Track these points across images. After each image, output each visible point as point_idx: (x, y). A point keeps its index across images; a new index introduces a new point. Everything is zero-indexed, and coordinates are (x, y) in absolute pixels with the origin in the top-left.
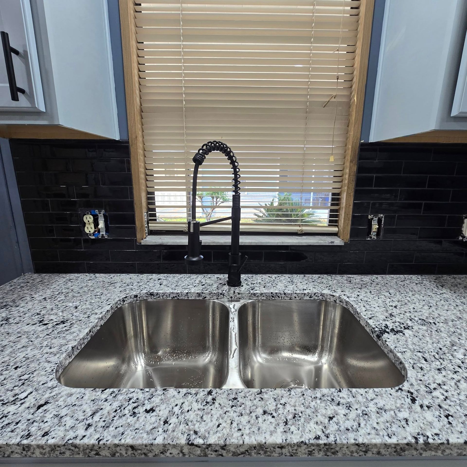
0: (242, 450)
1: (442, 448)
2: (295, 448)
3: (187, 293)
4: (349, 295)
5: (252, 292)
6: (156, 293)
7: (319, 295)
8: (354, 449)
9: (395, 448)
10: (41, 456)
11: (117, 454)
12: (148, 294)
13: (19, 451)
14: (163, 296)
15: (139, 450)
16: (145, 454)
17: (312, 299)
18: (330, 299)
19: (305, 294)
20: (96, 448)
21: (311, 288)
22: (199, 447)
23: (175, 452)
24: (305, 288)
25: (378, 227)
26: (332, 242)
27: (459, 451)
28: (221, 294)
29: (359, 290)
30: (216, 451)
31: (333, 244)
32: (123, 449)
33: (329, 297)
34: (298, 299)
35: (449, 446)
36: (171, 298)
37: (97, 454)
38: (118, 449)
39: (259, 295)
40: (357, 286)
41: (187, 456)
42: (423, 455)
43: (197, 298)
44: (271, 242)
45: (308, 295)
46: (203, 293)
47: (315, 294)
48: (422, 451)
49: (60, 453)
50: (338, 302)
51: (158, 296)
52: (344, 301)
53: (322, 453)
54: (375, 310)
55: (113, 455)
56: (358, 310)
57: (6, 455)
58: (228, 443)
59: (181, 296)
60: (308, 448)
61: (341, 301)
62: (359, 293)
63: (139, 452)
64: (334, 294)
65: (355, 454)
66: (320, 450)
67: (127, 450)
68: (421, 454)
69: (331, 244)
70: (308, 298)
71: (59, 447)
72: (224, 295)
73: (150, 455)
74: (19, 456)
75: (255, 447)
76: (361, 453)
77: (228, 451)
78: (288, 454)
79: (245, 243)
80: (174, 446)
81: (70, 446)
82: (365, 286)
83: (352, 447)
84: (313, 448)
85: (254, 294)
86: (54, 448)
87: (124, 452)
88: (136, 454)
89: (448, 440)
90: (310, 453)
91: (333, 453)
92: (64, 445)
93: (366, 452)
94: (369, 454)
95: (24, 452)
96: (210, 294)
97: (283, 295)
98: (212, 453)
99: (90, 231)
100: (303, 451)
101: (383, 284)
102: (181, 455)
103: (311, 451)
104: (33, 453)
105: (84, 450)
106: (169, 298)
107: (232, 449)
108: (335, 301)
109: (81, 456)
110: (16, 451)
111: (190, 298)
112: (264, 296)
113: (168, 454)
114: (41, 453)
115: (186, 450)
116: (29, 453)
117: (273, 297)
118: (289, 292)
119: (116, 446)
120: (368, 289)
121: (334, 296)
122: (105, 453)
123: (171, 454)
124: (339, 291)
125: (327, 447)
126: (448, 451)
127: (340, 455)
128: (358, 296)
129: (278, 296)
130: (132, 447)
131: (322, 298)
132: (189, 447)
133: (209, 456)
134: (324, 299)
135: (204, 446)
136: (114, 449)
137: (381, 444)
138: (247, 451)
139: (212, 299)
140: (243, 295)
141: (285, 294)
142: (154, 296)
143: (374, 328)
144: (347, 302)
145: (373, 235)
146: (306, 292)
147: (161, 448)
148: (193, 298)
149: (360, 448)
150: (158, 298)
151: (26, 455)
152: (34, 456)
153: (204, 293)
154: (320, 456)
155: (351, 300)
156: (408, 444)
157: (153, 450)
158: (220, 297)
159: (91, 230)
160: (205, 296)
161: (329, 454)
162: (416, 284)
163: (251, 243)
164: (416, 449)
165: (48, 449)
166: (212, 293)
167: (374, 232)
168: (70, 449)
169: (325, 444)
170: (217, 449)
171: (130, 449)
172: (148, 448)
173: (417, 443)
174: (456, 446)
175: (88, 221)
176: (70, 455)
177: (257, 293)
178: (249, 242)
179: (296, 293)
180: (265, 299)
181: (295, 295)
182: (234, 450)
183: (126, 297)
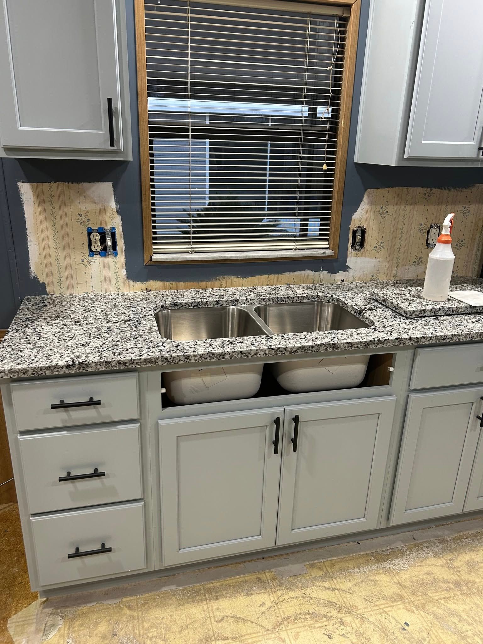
0: (294, 350)
1: (386, 342)
2: (319, 347)
3: (207, 301)
4: (339, 295)
5: (261, 298)
6: (179, 303)
7: (315, 297)
8: (346, 345)
9: (365, 343)
10: (194, 361)
11: (233, 357)
12: (172, 305)
13: (183, 359)
14: (185, 305)
15: (245, 353)
16: (247, 356)
17: (310, 301)
18: (324, 300)
19: (304, 297)
20: (223, 354)
21: (309, 293)
22: (274, 350)
23: (262, 353)
24: (303, 293)
25: (361, 237)
26: (324, 253)
27: (394, 343)
28: (236, 301)
29: (347, 292)
30: (282, 351)
31: (325, 255)
32: (236, 353)
33: (323, 298)
34: (299, 302)
35: (389, 341)
36: (192, 307)
37: (223, 358)
38: (234, 354)
39: (267, 300)
40: (345, 289)
41: (267, 356)
42: (378, 347)
43: (215, 306)
44: (272, 255)
45: (306, 298)
46: (220, 301)
47: (312, 297)
48: (377, 345)
49: (205, 359)
50: (330, 301)
51: (181, 306)
52: (335, 299)
53: (331, 349)
54: (359, 301)
55: (231, 357)
56: (346, 302)
57: (176, 363)
58: (287, 346)
59: (202, 305)
60: (325, 346)
61: (332, 300)
62: (346, 294)
63: (244, 355)
64: (327, 295)
65: (347, 349)
66: (330, 347)
67: (238, 354)
68: (377, 346)
69: (322, 255)
70: (306, 300)
71: (204, 355)
72: (238, 302)
73: (250, 356)
74: (183, 362)
75: (300, 348)
76: (349, 348)
77: (288, 351)
78: (316, 351)
79: (249, 256)
80: (262, 350)
81: (210, 354)
82: (351, 289)
83: (345, 344)
84: (327, 346)
85: (263, 299)
86: (201, 356)
87: (236, 356)
88: (243, 356)
89: (388, 338)
90: (326, 349)
91: (337, 349)
92: (207, 354)
93: (351, 347)
94: (353, 348)
95: (186, 360)
96: (226, 301)
97: (287, 299)
98: (279, 352)
99: (96, 250)
100: (323, 349)
101: (366, 287)
102: (264, 355)
103: (326, 348)
104: (190, 360)
105: (216, 356)
106: (191, 307)
107: (289, 350)
108: (328, 301)
109: (215, 360)
110: (182, 359)
111: (209, 306)
112: (271, 301)
113: (258, 355)
114: (195, 360)
115: (267, 352)
116: (188, 360)
117: (278, 301)
118: (291, 296)
119: (234, 352)
120: (353, 291)
121: (327, 296)
122: (227, 357)
123: (260, 355)
124: (331, 293)
125: (334, 345)
126: (389, 344)
127: (340, 350)
128: (346, 295)
129: (283, 300)
130: (241, 352)
131: (318, 300)
132: (269, 350)
133: (278, 354)
134: (320, 300)
135: (276, 349)
136: (232, 354)
137: (358, 342)
138: (296, 350)
139: (228, 305)
140: (254, 301)
141: (288, 298)
142: (177, 306)
143: (357, 309)
144: (337, 300)
145: (357, 245)
146: (305, 295)
147: (255, 351)
148: (212, 306)
149: (349, 345)
150: (182, 308)
151: (186, 362)
152: (191, 361)
153: (222, 301)
154: (330, 351)
155: (341, 298)
156: (370, 341)
157: (251, 353)
158: (235, 304)
159: (97, 248)
160: (222, 304)
161: (335, 349)
162: (392, 286)
163: (255, 256)
164: (374, 344)
165: (199, 357)
166: (228, 300)
167: (358, 242)
168: (210, 356)
169: (333, 344)
170: (282, 350)
171: (240, 353)
172: (249, 352)
173: (374, 340)
174: (391, 340)
175: (95, 239)
176: (210, 359)
177: (266, 298)
178: (253, 256)
179: (297, 297)
180: (272, 303)
181: (296, 298)
182: (290, 350)
183: (156, 307)
